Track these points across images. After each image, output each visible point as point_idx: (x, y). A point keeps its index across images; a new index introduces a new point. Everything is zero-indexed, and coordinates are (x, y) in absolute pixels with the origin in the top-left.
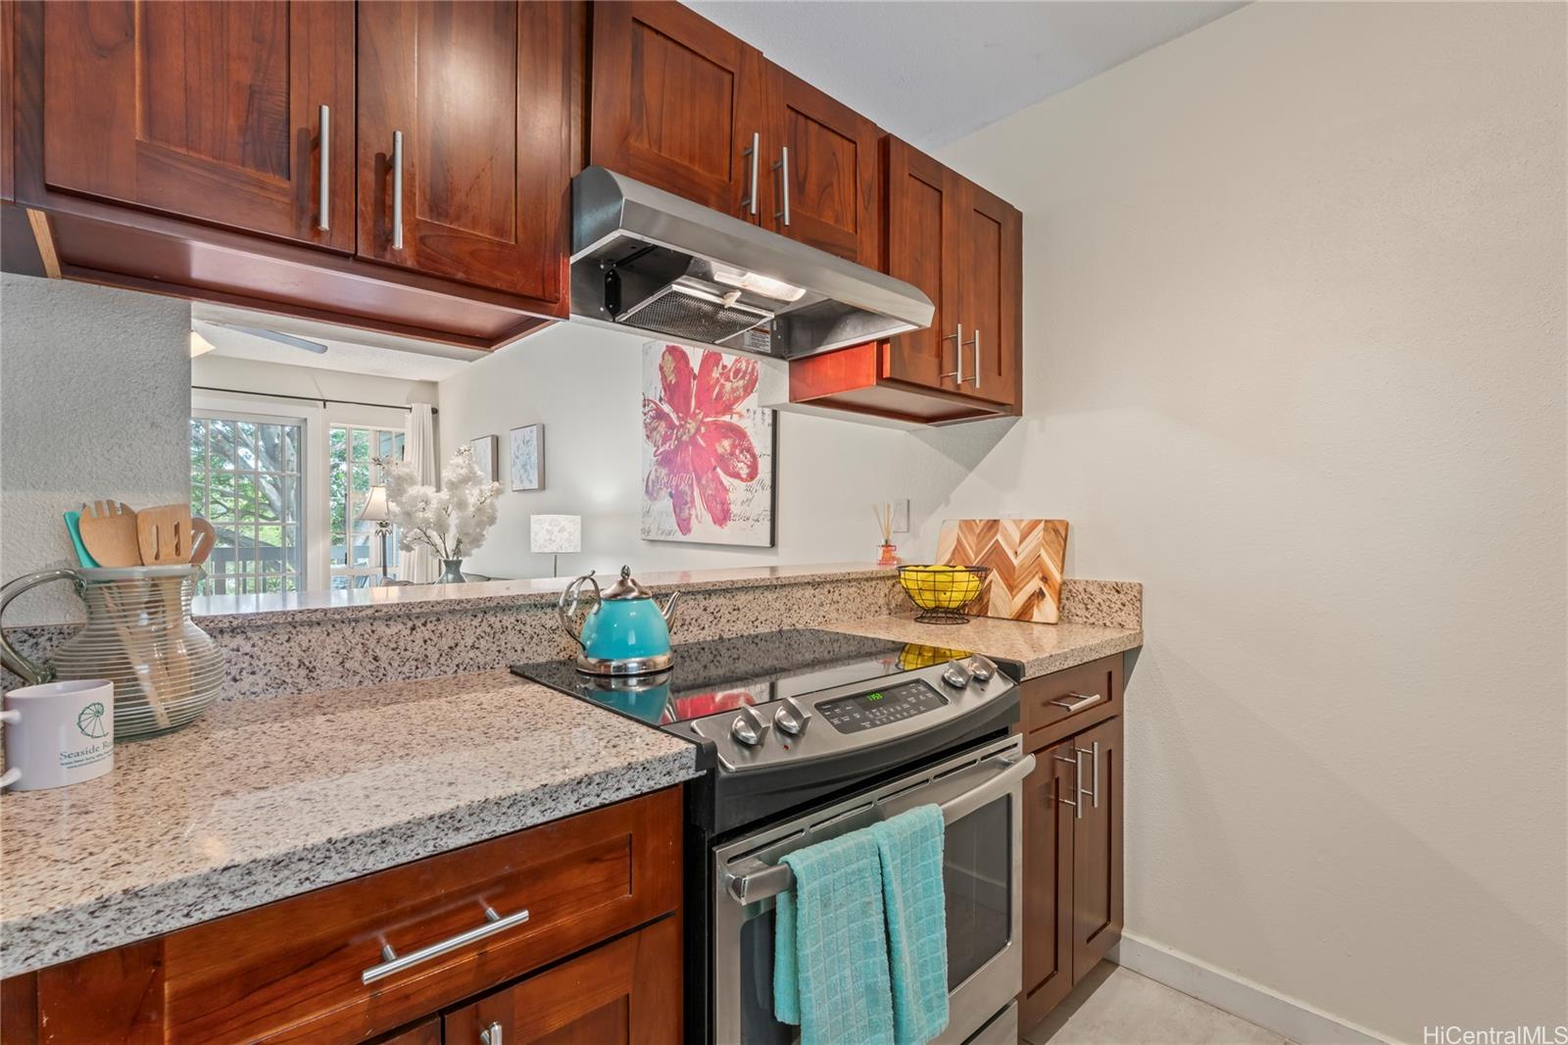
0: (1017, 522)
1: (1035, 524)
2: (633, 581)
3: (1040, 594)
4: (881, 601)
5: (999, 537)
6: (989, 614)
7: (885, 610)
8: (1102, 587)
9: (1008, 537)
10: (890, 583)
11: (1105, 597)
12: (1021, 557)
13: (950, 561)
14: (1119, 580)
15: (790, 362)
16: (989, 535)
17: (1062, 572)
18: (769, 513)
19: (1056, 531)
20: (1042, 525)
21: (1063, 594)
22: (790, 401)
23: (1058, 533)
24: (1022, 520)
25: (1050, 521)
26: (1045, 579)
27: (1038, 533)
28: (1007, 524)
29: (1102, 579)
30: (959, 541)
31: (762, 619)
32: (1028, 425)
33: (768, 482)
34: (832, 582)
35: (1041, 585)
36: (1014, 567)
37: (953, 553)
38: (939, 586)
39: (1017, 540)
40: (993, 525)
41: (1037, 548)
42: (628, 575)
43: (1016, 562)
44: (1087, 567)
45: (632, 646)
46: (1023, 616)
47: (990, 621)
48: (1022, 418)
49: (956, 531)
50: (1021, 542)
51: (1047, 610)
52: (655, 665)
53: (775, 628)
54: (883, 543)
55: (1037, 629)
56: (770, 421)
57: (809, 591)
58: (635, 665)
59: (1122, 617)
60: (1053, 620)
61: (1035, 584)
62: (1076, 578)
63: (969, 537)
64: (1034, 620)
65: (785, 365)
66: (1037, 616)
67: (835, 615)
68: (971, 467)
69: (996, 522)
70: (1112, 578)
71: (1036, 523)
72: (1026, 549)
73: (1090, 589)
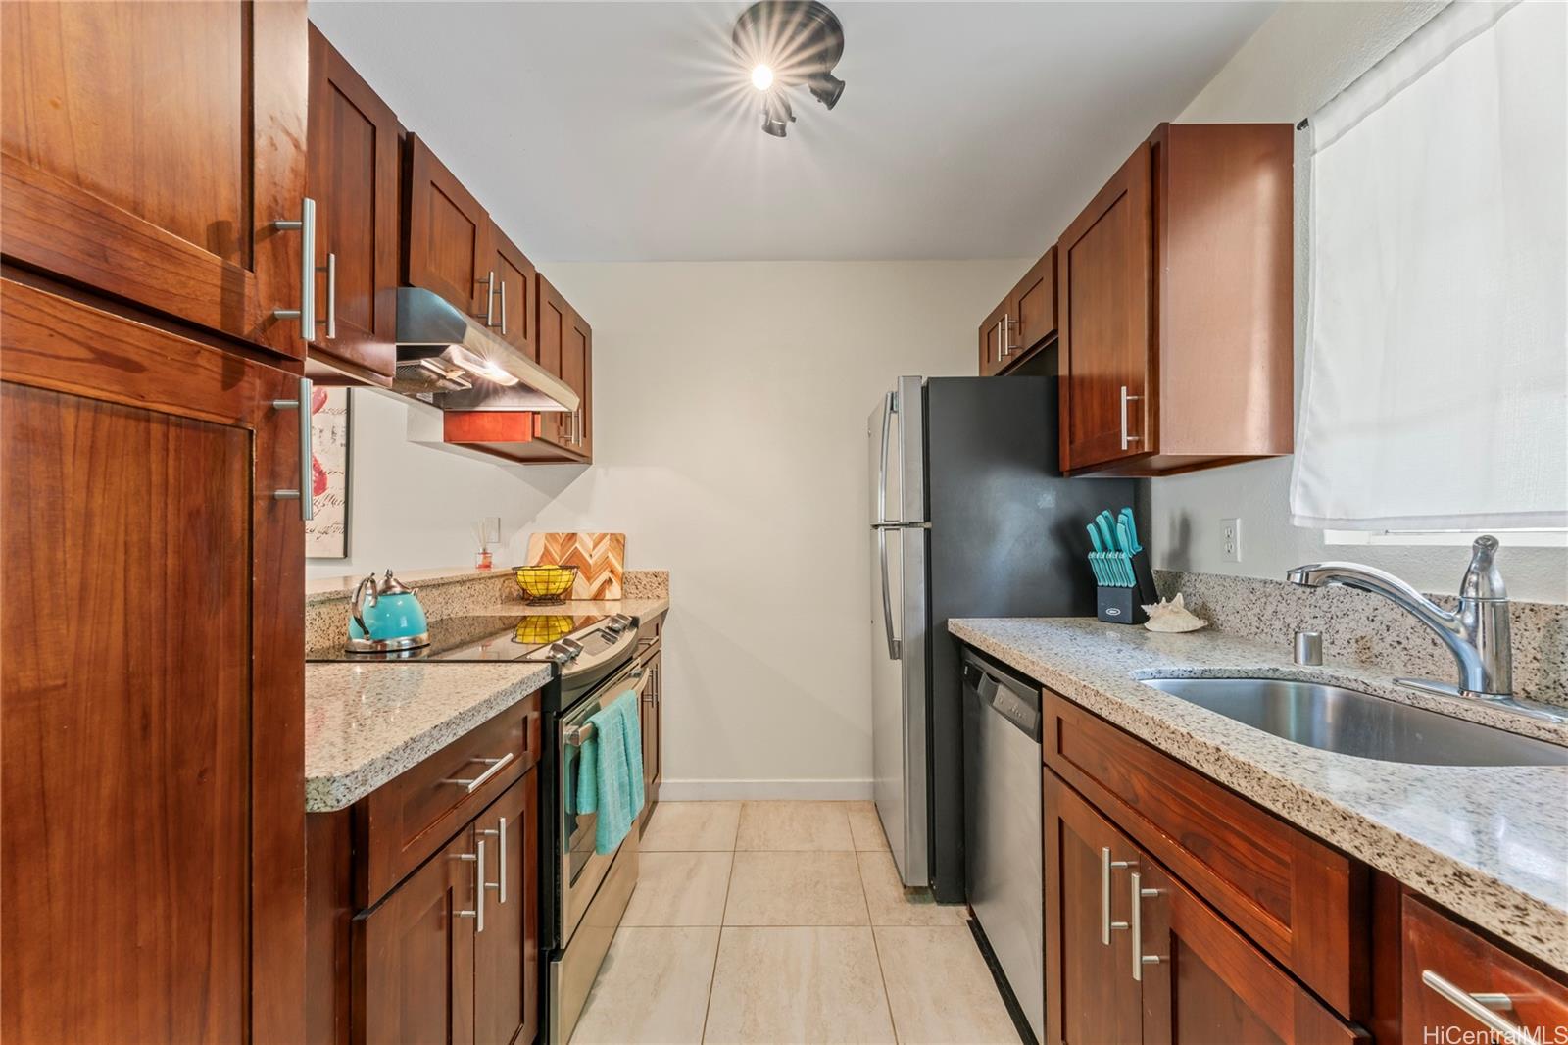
0: (590, 535)
1: (602, 537)
2: (395, 580)
3: (610, 581)
4: (497, 594)
5: (577, 545)
6: (573, 598)
7: (499, 602)
8: (646, 574)
9: (584, 545)
10: (502, 580)
11: (648, 580)
12: (594, 558)
13: (539, 562)
14: (657, 570)
15: (445, 412)
16: (571, 543)
17: (623, 567)
18: (342, 527)
19: (618, 541)
20: (608, 537)
21: (624, 580)
22: (445, 441)
23: (619, 542)
24: (594, 534)
25: (614, 534)
26: (612, 572)
27: (606, 541)
28: (583, 536)
29: (646, 570)
30: (546, 548)
31: (431, 611)
32: (596, 472)
33: (341, 497)
34: (470, 581)
35: (610, 575)
36: (590, 565)
37: (542, 557)
38: (552, 579)
39: (591, 547)
40: (572, 537)
41: (606, 551)
42: (391, 576)
43: (591, 561)
44: (638, 562)
45: (404, 628)
46: (598, 597)
47: (573, 602)
48: (591, 467)
49: (543, 541)
50: (594, 548)
51: (615, 591)
52: (422, 641)
53: (439, 618)
54: (481, 551)
55: (607, 604)
56: (344, 442)
57: (458, 588)
58: (407, 642)
59: (658, 592)
60: (619, 597)
61: (606, 575)
62: (631, 570)
63: (554, 545)
64: (607, 597)
65: (441, 413)
66: (608, 595)
67: (472, 606)
68: (554, 497)
69: (574, 535)
70: (651, 569)
71: (604, 536)
72: (598, 553)
73: (639, 576)
